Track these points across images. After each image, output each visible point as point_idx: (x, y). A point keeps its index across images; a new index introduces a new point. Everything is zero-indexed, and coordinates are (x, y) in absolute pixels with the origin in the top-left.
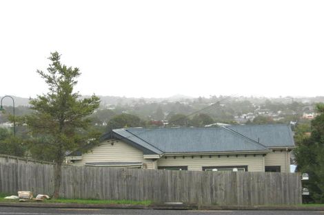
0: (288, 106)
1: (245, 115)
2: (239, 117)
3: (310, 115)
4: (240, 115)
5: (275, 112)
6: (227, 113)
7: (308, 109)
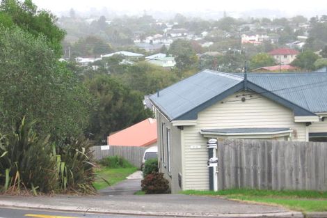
0: (216, 24)
1: (150, 38)
2: (142, 42)
3: (253, 38)
4: (142, 38)
5: (198, 34)
6: (122, 36)
7: (248, 29)
